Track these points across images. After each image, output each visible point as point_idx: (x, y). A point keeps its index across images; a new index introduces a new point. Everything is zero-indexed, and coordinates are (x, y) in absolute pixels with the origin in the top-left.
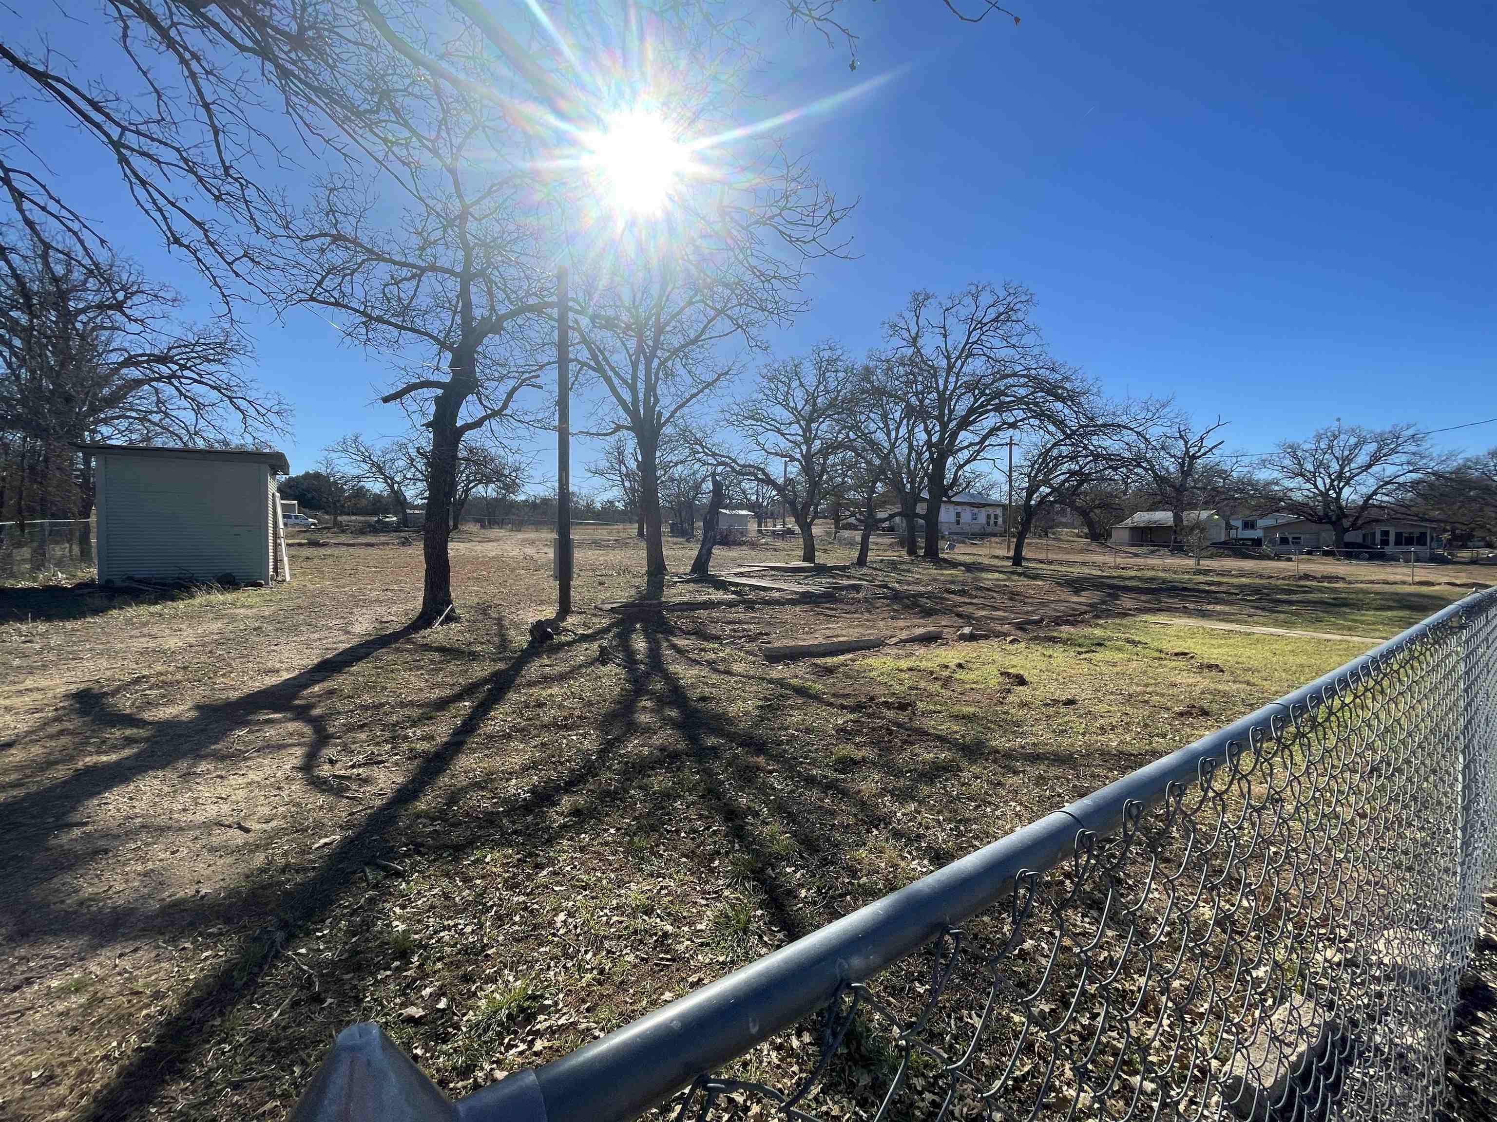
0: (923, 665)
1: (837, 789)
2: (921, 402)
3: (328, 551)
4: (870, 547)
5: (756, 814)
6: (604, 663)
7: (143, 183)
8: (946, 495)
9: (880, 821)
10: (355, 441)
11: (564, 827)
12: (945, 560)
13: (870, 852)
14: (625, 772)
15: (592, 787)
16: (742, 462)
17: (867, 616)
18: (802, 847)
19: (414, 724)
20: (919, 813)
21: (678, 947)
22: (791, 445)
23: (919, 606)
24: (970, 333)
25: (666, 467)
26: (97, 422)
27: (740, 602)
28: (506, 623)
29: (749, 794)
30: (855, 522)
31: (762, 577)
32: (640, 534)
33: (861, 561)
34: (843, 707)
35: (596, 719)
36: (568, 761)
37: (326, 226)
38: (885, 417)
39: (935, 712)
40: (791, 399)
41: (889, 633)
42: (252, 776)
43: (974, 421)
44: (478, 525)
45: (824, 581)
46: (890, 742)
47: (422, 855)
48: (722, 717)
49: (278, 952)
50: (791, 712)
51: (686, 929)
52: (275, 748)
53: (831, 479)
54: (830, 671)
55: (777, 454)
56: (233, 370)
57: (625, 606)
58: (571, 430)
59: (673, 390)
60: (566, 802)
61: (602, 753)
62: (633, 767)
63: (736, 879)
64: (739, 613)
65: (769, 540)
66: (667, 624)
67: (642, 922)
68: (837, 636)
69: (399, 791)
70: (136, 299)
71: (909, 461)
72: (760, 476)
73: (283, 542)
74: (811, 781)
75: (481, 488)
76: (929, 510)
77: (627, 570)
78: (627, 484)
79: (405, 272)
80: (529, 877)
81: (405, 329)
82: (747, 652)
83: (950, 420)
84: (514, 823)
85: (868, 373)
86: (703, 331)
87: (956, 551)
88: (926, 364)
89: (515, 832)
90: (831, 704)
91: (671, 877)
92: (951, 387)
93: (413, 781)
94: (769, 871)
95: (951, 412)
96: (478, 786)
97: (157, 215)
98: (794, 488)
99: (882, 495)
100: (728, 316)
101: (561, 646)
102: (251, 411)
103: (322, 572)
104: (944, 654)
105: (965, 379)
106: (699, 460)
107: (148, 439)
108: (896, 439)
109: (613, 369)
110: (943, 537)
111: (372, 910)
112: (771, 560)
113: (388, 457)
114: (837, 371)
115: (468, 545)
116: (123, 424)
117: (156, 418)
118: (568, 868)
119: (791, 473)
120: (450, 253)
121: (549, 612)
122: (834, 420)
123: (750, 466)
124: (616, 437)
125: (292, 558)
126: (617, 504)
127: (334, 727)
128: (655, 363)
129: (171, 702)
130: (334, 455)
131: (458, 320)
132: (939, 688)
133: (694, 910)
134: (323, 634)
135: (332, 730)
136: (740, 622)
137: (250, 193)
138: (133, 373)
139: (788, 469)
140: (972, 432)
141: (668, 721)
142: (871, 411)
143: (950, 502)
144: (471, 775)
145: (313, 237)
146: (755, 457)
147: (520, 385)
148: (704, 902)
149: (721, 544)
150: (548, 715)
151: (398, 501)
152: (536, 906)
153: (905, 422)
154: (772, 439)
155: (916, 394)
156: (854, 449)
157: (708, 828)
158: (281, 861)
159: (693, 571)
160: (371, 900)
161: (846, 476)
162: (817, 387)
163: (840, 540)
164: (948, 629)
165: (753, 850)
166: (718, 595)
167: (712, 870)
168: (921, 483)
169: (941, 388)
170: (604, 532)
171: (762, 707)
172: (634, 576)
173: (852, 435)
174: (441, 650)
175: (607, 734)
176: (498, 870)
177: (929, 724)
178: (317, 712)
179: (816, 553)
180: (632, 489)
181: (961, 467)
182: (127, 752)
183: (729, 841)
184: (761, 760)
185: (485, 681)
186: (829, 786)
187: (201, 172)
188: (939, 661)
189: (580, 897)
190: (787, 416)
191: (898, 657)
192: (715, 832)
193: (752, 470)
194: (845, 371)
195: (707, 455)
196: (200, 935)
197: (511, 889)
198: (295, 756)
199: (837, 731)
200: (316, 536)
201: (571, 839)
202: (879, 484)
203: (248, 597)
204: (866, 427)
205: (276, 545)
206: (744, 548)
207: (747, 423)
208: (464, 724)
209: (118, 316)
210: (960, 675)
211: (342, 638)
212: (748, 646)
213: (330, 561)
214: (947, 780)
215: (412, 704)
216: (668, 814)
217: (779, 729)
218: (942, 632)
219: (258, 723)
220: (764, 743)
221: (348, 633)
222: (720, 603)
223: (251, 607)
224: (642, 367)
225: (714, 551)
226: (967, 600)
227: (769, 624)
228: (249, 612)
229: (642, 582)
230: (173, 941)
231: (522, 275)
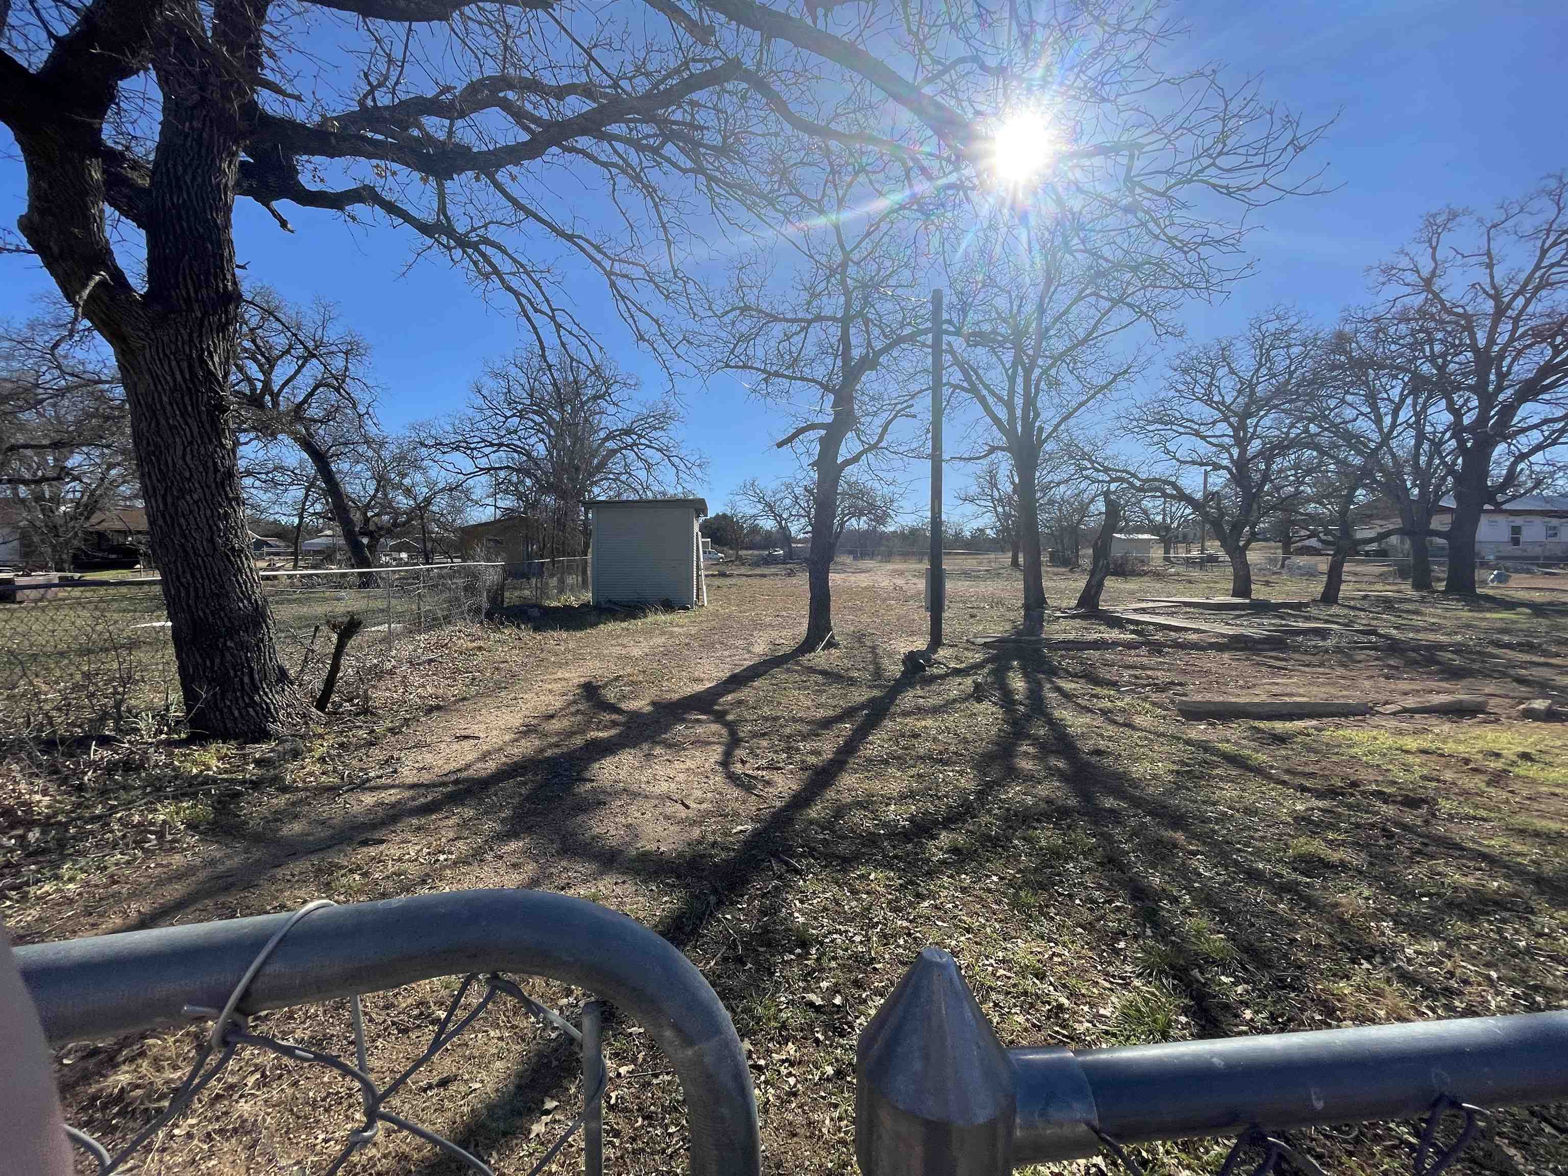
0: (1449, 747)
1: (1297, 893)
2: (1441, 369)
3: (733, 581)
4: (1344, 578)
5: (1175, 900)
6: (979, 700)
7: (623, 297)
8: (1492, 500)
9: (1376, 952)
10: (753, 485)
11: (943, 862)
12: (1488, 598)
13: (1358, 989)
14: (1007, 819)
15: (971, 828)
16: (1144, 477)
17: (1340, 671)
18: (1245, 957)
19: (804, 738)
20: (1449, 957)
21: (1076, 1025)
22: (1214, 449)
23: (1438, 663)
24: (1544, 252)
25: (1046, 488)
26: (592, 484)
27: (1143, 644)
28: (880, 651)
29: (1163, 874)
30: (1318, 545)
31: (1172, 614)
32: (1015, 563)
33: (1330, 597)
34: (1304, 789)
35: (972, 759)
36: (945, 796)
37: (737, 300)
38: (1372, 399)
39: (1475, 818)
40: (1216, 392)
41: (1382, 697)
42: (689, 764)
43: (1553, 386)
44: (851, 557)
45: (1266, 622)
46: (1389, 847)
47: (816, 859)
48: (1123, 777)
49: (712, 912)
50: (1221, 784)
51: (1086, 1008)
52: (701, 743)
53: (1278, 489)
54: (1281, 739)
55: (1194, 463)
56: (671, 434)
57: (1001, 641)
58: (946, 456)
59: (1056, 401)
60: (945, 838)
61: (981, 794)
62: (1016, 815)
63: (1148, 971)
64: (1141, 657)
65: (1181, 569)
66: (1049, 663)
67: (1030, 983)
68: (1291, 695)
69: (794, 796)
70: (614, 388)
71: (1417, 456)
72: (1169, 490)
73: (703, 573)
74: (1254, 876)
75: (854, 521)
76: (1456, 525)
77: (1000, 602)
78: (1000, 509)
79: (795, 327)
80: (911, 904)
81: (795, 378)
82: (1154, 704)
83: (1500, 389)
84: (894, 847)
85: (1341, 341)
86: (1095, 327)
87: (1512, 583)
88: (1450, 312)
89: (896, 857)
90: (1284, 783)
91: (1064, 945)
92: (1502, 339)
93: (804, 790)
94: (1196, 972)
95: (1501, 376)
96: (859, 805)
97: (630, 321)
98: (1219, 504)
99: (1369, 505)
100: (1129, 305)
101: (933, 679)
102: (682, 467)
103: (729, 599)
104: (1490, 736)
105: (1532, 323)
106: (1087, 477)
107: (619, 494)
108: (1394, 426)
109: (987, 387)
110: (1485, 565)
111: (777, 897)
112: (1184, 595)
113: (778, 496)
114: (1289, 346)
115: (843, 576)
116: (605, 484)
117: (624, 477)
118: (950, 906)
119: (1215, 485)
120: (833, 301)
121: (921, 644)
122: (1283, 411)
123: (1155, 480)
124: (989, 459)
125: (708, 586)
126: (988, 531)
127: (744, 731)
128: (1037, 372)
129: (636, 698)
130: (738, 498)
131: (839, 362)
132: (1483, 786)
133: (1095, 990)
134: (733, 651)
135: (742, 735)
136: (1143, 667)
137: (691, 288)
138: (610, 445)
139: (1210, 480)
140: (1548, 402)
141: (1053, 772)
142: (1347, 392)
143: (1498, 510)
144: (853, 793)
145: (727, 312)
146: (1163, 469)
147: (895, 417)
148: (1107, 985)
149: (1113, 574)
150: (923, 747)
151: (784, 537)
152: (918, 935)
153: (1409, 401)
154: (1185, 445)
155: (1432, 359)
156: (1317, 447)
157: (1110, 902)
158: (711, 839)
159: (1080, 605)
160: (776, 888)
161: (1302, 483)
162: (1257, 370)
163: (1290, 569)
164: (1498, 700)
165: (1172, 942)
166: (1114, 634)
167: (1117, 952)
168: (1438, 487)
169: (1482, 342)
170: (975, 562)
171: (1178, 772)
172: (1009, 609)
173: (1313, 428)
174: (823, 673)
175: (985, 775)
176: (882, 890)
177: (1465, 834)
178: (730, 717)
179: (1253, 586)
180: (1007, 516)
181: (1523, 457)
182: (613, 732)
183: (1138, 924)
184: (1180, 836)
185: (863, 706)
186: (1283, 889)
187: (657, 279)
188: (1480, 744)
189: (962, 938)
190: (1209, 413)
191: (1400, 733)
192: (1118, 909)
193: (1157, 484)
194: (1304, 345)
195: (1098, 471)
196: (662, 882)
197: (895, 912)
198: (716, 754)
199: (1295, 819)
200: (723, 568)
201: (951, 876)
202: (1360, 492)
203: (679, 617)
204: (1336, 415)
205: (698, 576)
206: (1146, 579)
207: (1149, 428)
208: (846, 743)
209: (603, 404)
210: (1524, 769)
211: (746, 656)
212: (1154, 697)
213: (734, 589)
214: (1504, 921)
215: (801, 720)
216: (1059, 875)
217: (1204, 802)
218: (1485, 703)
219: (691, 721)
220: (1182, 817)
221: (749, 652)
222: (1115, 644)
223: (682, 626)
224: (1020, 380)
225: (1106, 583)
226: (1536, 659)
227: (1184, 672)
228: (681, 630)
229: (1019, 616)
230: (644, 882)
231: (898, 307)
